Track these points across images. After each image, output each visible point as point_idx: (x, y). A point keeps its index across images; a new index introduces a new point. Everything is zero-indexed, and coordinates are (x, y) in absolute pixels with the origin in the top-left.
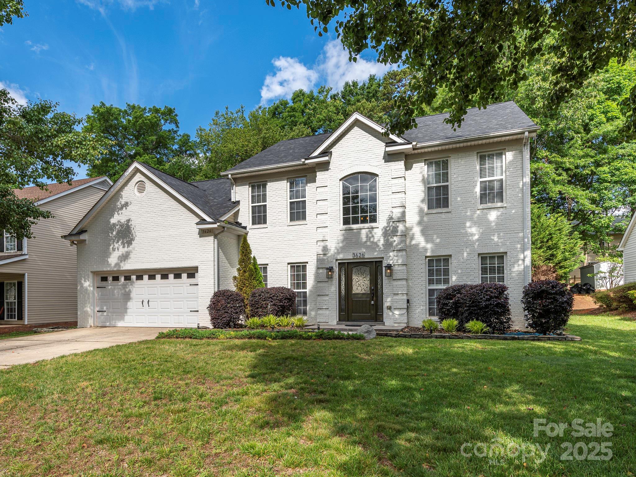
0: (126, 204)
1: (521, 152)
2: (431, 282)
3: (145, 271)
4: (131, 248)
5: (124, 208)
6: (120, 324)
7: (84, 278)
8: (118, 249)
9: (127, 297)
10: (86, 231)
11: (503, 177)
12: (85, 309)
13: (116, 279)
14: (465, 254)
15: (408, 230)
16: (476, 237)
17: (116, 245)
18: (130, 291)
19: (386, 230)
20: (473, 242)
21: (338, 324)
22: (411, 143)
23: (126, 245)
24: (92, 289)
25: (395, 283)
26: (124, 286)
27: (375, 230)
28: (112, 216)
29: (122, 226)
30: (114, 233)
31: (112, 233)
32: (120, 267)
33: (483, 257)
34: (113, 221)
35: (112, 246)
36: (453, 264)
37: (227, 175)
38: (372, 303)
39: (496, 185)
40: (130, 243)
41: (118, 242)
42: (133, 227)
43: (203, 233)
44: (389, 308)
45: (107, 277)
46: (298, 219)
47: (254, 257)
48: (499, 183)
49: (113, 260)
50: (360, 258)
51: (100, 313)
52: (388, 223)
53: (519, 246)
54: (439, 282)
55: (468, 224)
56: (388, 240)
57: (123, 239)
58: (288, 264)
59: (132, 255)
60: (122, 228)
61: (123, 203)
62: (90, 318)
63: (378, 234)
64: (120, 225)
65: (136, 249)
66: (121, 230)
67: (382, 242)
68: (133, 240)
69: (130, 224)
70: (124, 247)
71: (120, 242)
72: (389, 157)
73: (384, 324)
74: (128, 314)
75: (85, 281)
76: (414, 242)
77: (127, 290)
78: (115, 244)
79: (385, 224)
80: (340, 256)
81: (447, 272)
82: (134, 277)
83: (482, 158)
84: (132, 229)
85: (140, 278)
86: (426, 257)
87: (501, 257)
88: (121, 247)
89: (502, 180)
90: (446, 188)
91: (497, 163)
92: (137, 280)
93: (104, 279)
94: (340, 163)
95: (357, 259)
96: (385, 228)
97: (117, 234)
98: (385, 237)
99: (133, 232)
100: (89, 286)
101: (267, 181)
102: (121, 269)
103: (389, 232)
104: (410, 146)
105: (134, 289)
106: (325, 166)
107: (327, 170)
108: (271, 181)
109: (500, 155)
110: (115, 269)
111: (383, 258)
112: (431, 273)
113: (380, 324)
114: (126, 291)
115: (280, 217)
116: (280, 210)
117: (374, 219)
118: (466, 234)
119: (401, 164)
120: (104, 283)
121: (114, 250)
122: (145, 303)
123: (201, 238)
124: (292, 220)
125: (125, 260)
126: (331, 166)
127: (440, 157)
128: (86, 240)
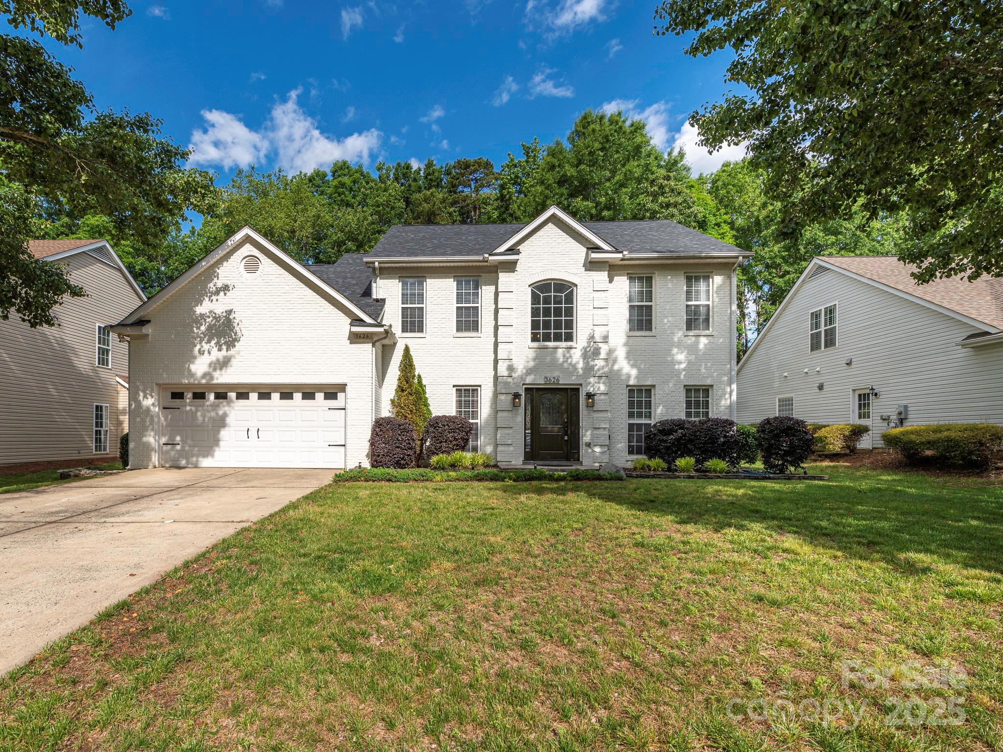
0: (226, 288)
1: (730, 278)
2: (631, 415)
3: (254, 387)
4: (232, 352)
5: (222, 293)
6: (205, 462)
7: (144, 391)
8: (209, 353)
9: (221, 422)
10: (148, 321)
11: (710, 303)
12: (145, 439)
13: (199, 396)
14: (671, 385)
15: (610, 352)
16: (683, 366)
17: (206, 347)
18: (225, 415)
19: (586, 351)
20: (679, 372)
21: (524, 464)
22: (621, 252)
23: (224, 347)
24: (157, 409)
25: (596, 415)
26: (215, 407)
27: (573, 351)
28: (200, 302)
29: (217, 318)
30: (203, 328)
31: (198, 328)
32: (212, 378)
33: (688, 390)
34: (199, 310)
35: (198, 347)
36: (657, 396)
37: (374, 263)
38: (566, 438)
39: (703, 310)
40: (231, 344)
41: (209, 342)
42: (236, 321)
43: (355, 338)
44: (588, 445)
45: (183, 393)
46: (468, 329)
47: (419, 376)
48: (705, 309)
49: (199, 367)
50: (554, 383)
51: (169, 447)
52: (589, 343)
53: (726, 378)
54: (640, 415)
55: (675, 350)
56: (588, 363)
57: (219, 338)
58: (454, 386)
59: (234, 362)
60: (217, 321)
61: (219, 285)
62: (153, 454)
63: (576, 356)
64: (215, 318)
65: (242, 353)
66: (215, 324)
67: (581, 365)
68: (236, 340)
69: (231, 317)
70: (220, 350)
71: (213, 342)
72: (591, 265)
73: (581, 464)
74: (222, 449)
75: (145, 397)
76: (616, 367)
77: (221, 413)
78: (203, 344)
79: (586, 345)
80: (529, 379)
81: (649, 404)
82: (232, 395)
83: (689, 279)
84: (235, 325)
85: (243, 395)
86: (627, 386)
87: (707, 390)
88: (216, 349)
89: (708, 305)
90: (649, 308)
91: (702, 286)
92: (237, 398)
93: (178, 395)
94: (531, 265)
95: (550, 384)
96: (585, 349)
97: (207, 330)
98: (584, 359)
99: (237, 328)
100: (153, 405)
101: (425, 277)
102: (215, 381)
103: (590, 353)
104: (620, 256)
105: (233, 412)
106: (511, 267)
107: (513, 272)
108: (431, 278)
109: (707, 278)
110: (204, 381)
111: (581, 385)
112: (631, 404)
113: (577, 464)
114: (217, 414)
115: (443, 326)
116: (443, 316)
117: (569, 337)
118: (673, 363)
119: (603, 275)
120: (178, 402)
121: (201, 352)
122: (253, 433)
123: (353, 345)
124: (459, 329)
125: (221, 369)
126: (519, 267)
127: (645, 273)
128: (148, 335)
